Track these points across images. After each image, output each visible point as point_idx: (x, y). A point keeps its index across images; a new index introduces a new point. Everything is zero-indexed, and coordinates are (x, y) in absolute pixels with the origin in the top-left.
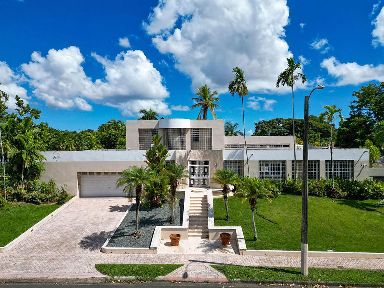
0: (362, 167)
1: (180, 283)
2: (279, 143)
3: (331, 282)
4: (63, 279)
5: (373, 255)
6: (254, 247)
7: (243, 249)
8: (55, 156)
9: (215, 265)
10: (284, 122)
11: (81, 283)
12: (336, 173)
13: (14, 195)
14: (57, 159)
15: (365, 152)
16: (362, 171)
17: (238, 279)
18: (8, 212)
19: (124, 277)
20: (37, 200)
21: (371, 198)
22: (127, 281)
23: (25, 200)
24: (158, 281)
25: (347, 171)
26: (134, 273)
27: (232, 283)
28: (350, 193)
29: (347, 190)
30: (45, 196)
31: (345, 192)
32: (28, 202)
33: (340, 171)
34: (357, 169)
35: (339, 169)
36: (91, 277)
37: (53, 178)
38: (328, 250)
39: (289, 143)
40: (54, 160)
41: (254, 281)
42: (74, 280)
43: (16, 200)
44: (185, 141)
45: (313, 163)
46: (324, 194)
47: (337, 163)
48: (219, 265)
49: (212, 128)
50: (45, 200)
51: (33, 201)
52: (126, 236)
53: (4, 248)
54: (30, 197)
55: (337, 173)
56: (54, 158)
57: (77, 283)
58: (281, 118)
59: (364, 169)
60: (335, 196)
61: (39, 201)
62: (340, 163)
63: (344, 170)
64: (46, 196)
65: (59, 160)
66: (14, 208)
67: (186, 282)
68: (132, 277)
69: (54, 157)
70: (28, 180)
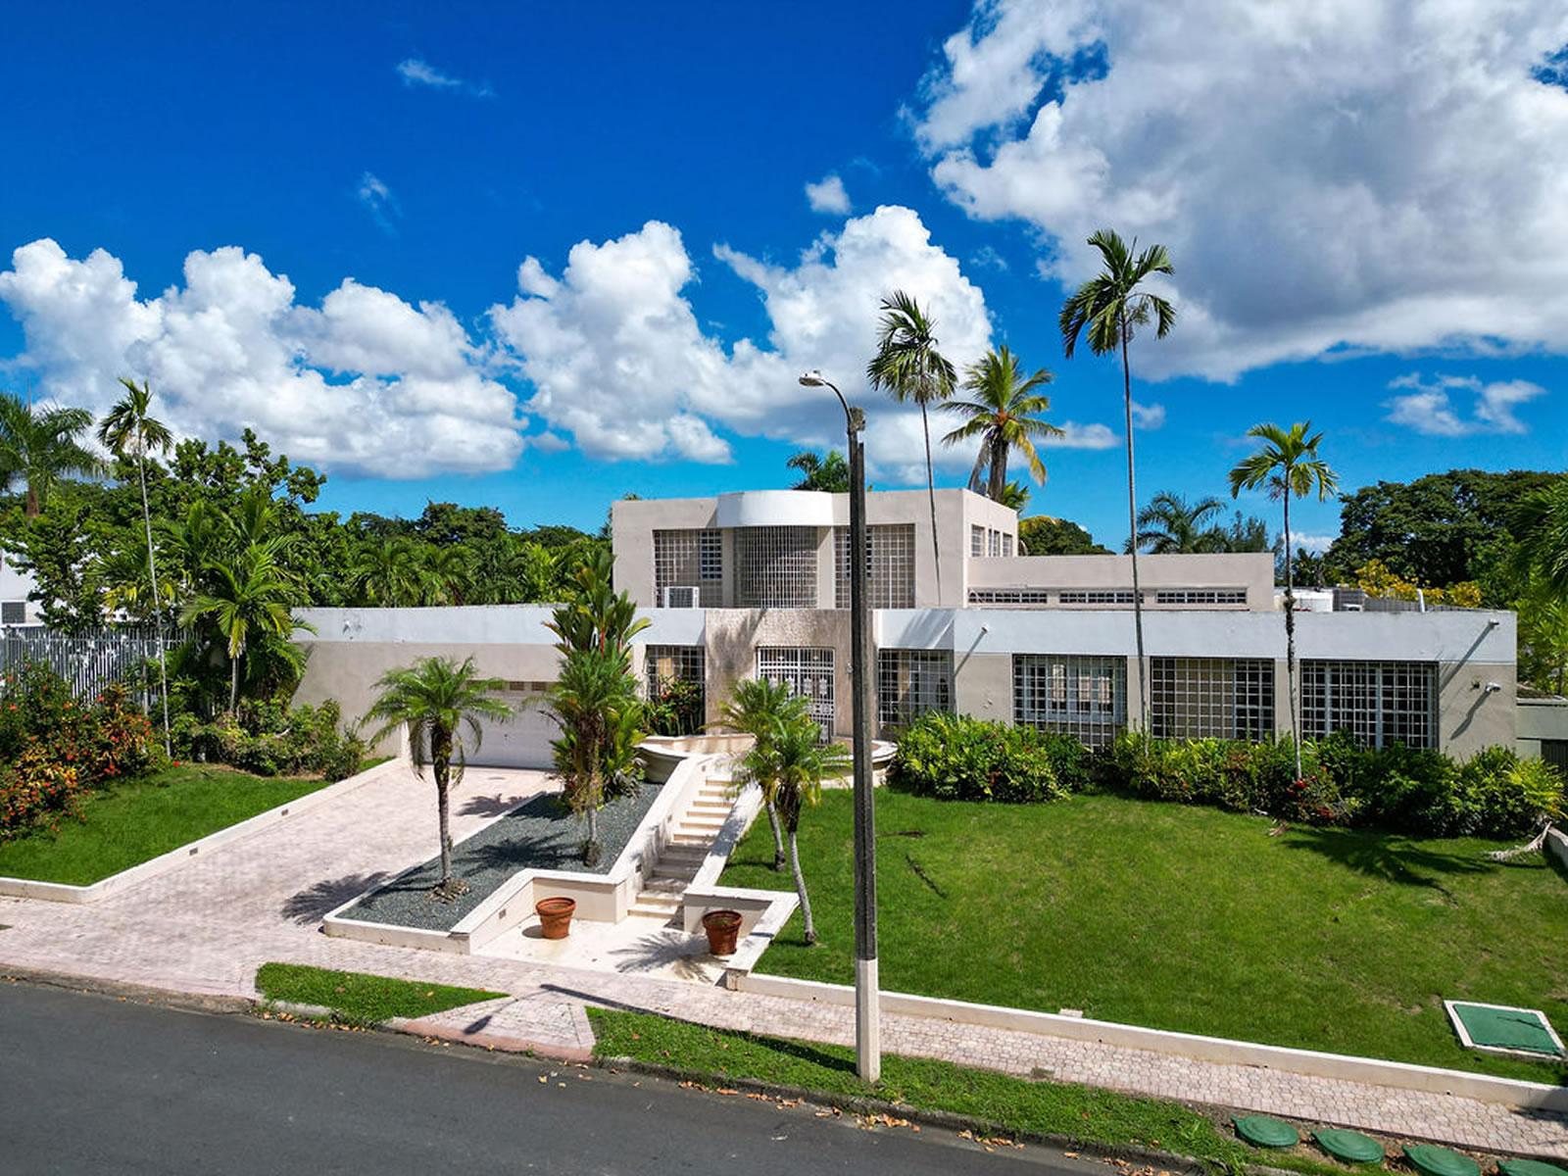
0: (1477, 694)
1: (447, 1044)
2: (1200, 585)
3: (938, 1113)
4: (152, 988)
5: (1232, 1047)
6: (785, 968)
7: (740, 971)
8: (348, 623)
9: (602, 1007)
10: (1488, 486)
11: (186, 1007)
12: (1364, 718)
13: (199, 741)
14: (353, 633)
15: (1492, 625)
16: (1477, 711)
17: (627, 1059)
18: (163, 791)
19: (301, 1007)
20: (264, 760)
21: (1474, 835)
22: (306, 1018)
23: (230, 758)
24: (389, 1030)
25: (1417, 708)
26: (334, 1000)
27: (600, 1067)
28: (1377, 802)
29: (1361, 791)
30: (291, 751)
31: (1349, 797)
32: (241, 766)
33: (1384, 708)
34: (1453, 702)
35: (1380, 698)
36: (216, 993)
37: (335, 694)
38: (1062, 1010)
39: (1245, 584)
40: (344, 638)
41: (673, 1072)
42: (171, 997)
43: (203, 756)
44: (814, 575)
45: (1245, 668)
46: (1253, 801)
47: (1373, 671)
48: (617, 1010)
49: (913, 525)
50: (292, 764)
51: (251, 762)
52: (417, 889)
53: (84, 892)
54: (245, 751)
55: (1373, 717)
56: (345, 630)
57: (175, 1005)
58: (1472, 472)
59: (1487, 702)
60: (1296, 812)
61: (269, 764)
62: (1384, 671)
63: (1402, 705)
64: (296, 750)
65: (359, 637)
66: (186, 781)
67: (467, 1045)
68: (322, 1010)
69: (347, 627)
70: (252, 697)
